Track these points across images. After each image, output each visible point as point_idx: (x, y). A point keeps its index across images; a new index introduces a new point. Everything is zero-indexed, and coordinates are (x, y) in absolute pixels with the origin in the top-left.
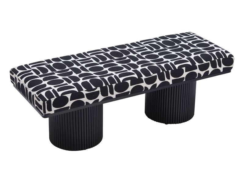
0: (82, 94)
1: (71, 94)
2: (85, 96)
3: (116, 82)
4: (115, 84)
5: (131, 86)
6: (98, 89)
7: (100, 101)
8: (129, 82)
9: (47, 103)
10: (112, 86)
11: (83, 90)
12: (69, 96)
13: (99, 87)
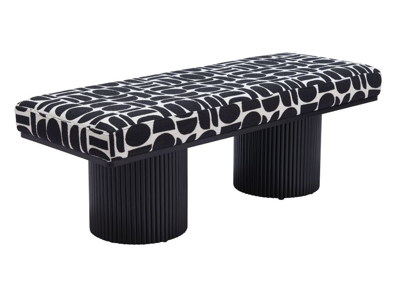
0: (171, 121)
1: (153, 121)
2: (176, 127)
3: (221, 103)
4: (219, 107)
5: (243, 111)
6: (195, 114)
7: (197, 137)
8: (239, 104)
9: (116, 135)
10: (216, 110)
11: (171, 115)
12: (150, 124)
13: (196, 112)
